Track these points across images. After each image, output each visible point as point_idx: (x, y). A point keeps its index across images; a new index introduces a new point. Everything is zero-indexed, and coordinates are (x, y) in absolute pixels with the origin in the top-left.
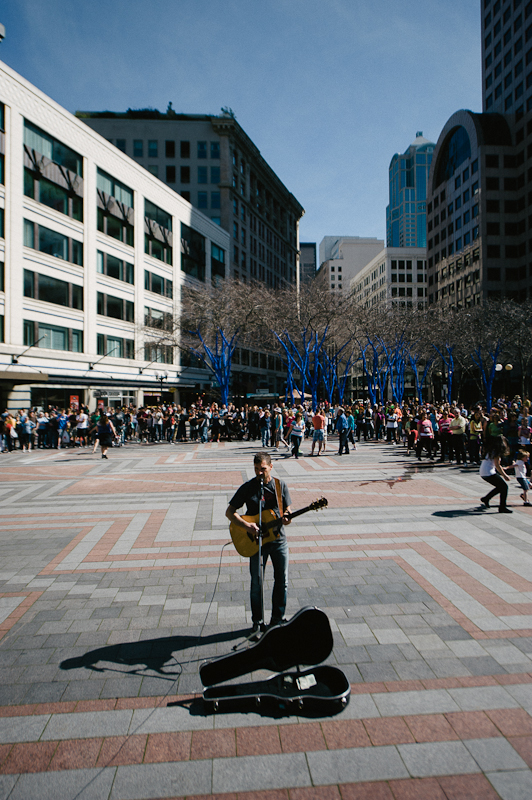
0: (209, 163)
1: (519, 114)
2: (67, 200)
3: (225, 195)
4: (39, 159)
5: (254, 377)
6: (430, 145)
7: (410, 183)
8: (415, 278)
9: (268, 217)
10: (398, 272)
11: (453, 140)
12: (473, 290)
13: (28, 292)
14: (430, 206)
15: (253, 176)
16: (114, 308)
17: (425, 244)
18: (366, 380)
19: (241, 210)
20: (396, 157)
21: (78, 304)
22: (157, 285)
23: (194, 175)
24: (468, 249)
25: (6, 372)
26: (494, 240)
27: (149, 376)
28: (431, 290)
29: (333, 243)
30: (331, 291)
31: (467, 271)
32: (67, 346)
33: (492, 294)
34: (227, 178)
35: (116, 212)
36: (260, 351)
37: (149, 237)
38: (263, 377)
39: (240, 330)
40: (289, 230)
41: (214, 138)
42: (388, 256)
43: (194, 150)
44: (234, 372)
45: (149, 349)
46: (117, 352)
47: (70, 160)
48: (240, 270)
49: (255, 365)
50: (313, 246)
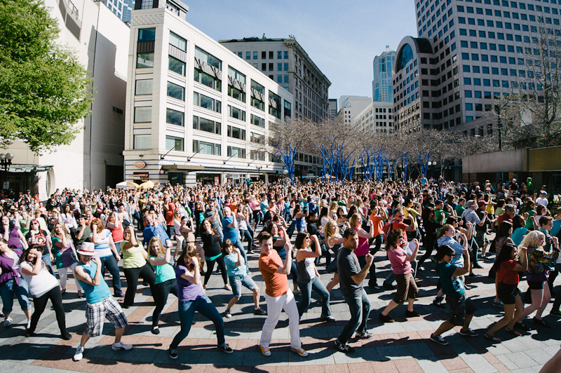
0: (283, 61)
1: (435, 40)
2: (214, 82)
3: (291, 76)
4: (201, 63)
5: (306, 167)
6: (394, 52)
7: (384, 70)
8: (387, 117)
9: (313, 86)
10: (379, 114)
11: (404, 50)
12: (417, 123)
13: (195, 127)
14: (394, 81)
15: (305, 67)
16: (236, 133)
17: (393, 101)
18: (363, 169)
19: (299, 83)
20: (376, 57)
21: (218, 131)
22: (257, 122)
23: (275, 67)
24: (414, 103)
25: (184, 166)
26: (426, 99)
27: (253, 167)
28: (396, 124)
29: (346, 99)
30: (345, 123)
31: (414, 114)
32: (213, 153)
33: (426, 126)
34: (292, 68)
35: (237, 86)
36: (309, 154)
37: (253, 97)
38: (310, 167)
39: (299, 144)
40: (323, 93)
41: (286, 49)
42: (374, 106)
43: (275, 55)
44: (296, 165)
45: (253, 153)
46: (237, 155)
47: (216, 63)
48: (298, 113)
49: (307, 161)
50: (336, 100)
